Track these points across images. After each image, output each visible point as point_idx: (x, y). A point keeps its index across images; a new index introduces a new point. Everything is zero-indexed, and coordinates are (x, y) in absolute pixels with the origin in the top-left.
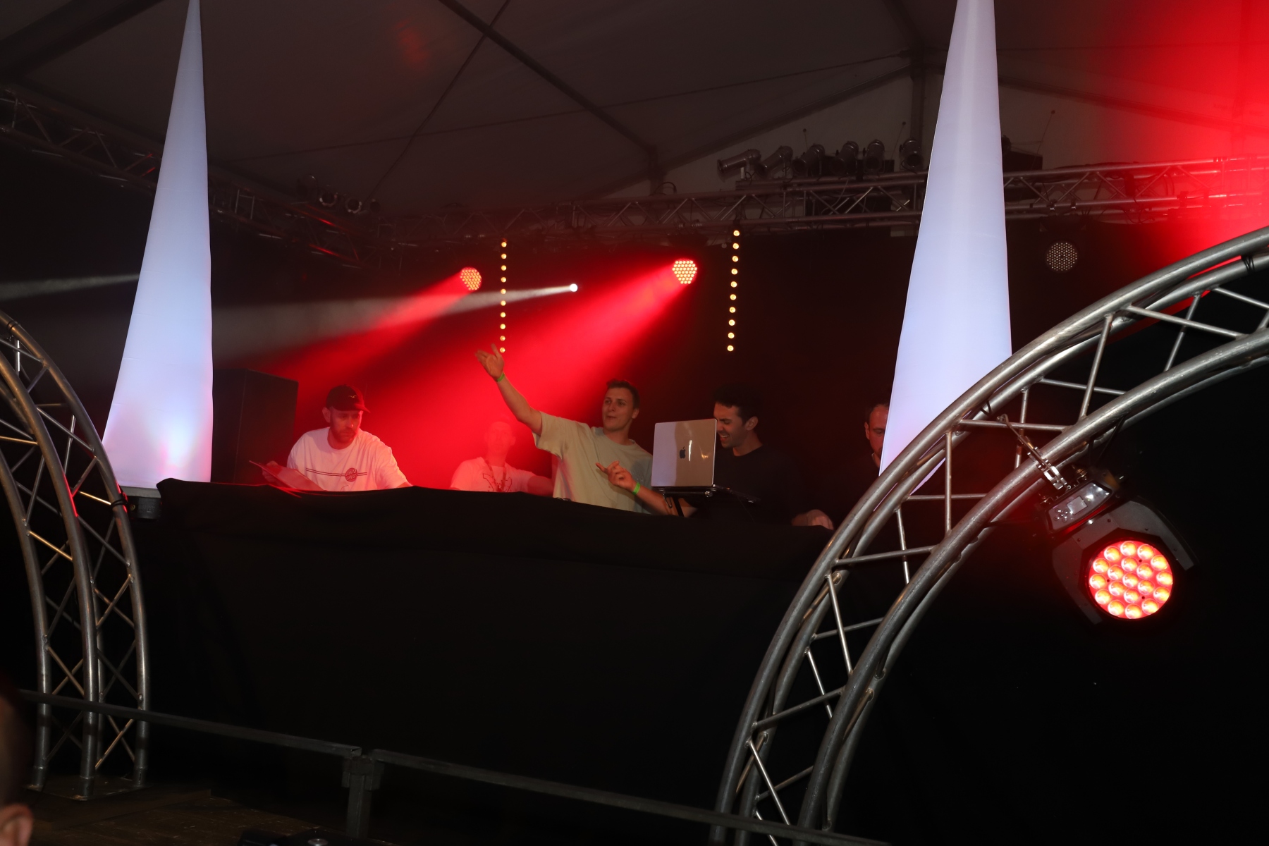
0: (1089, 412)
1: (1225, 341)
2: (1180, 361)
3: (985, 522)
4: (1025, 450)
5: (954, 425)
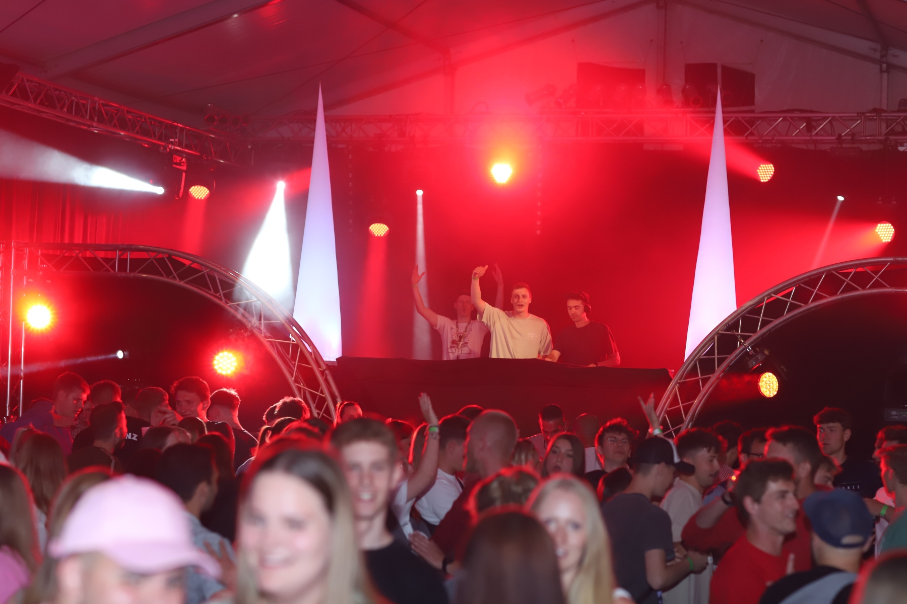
0: (761, 327)
3: (728, 366)
4: (740, 342)
5: (717, 333)
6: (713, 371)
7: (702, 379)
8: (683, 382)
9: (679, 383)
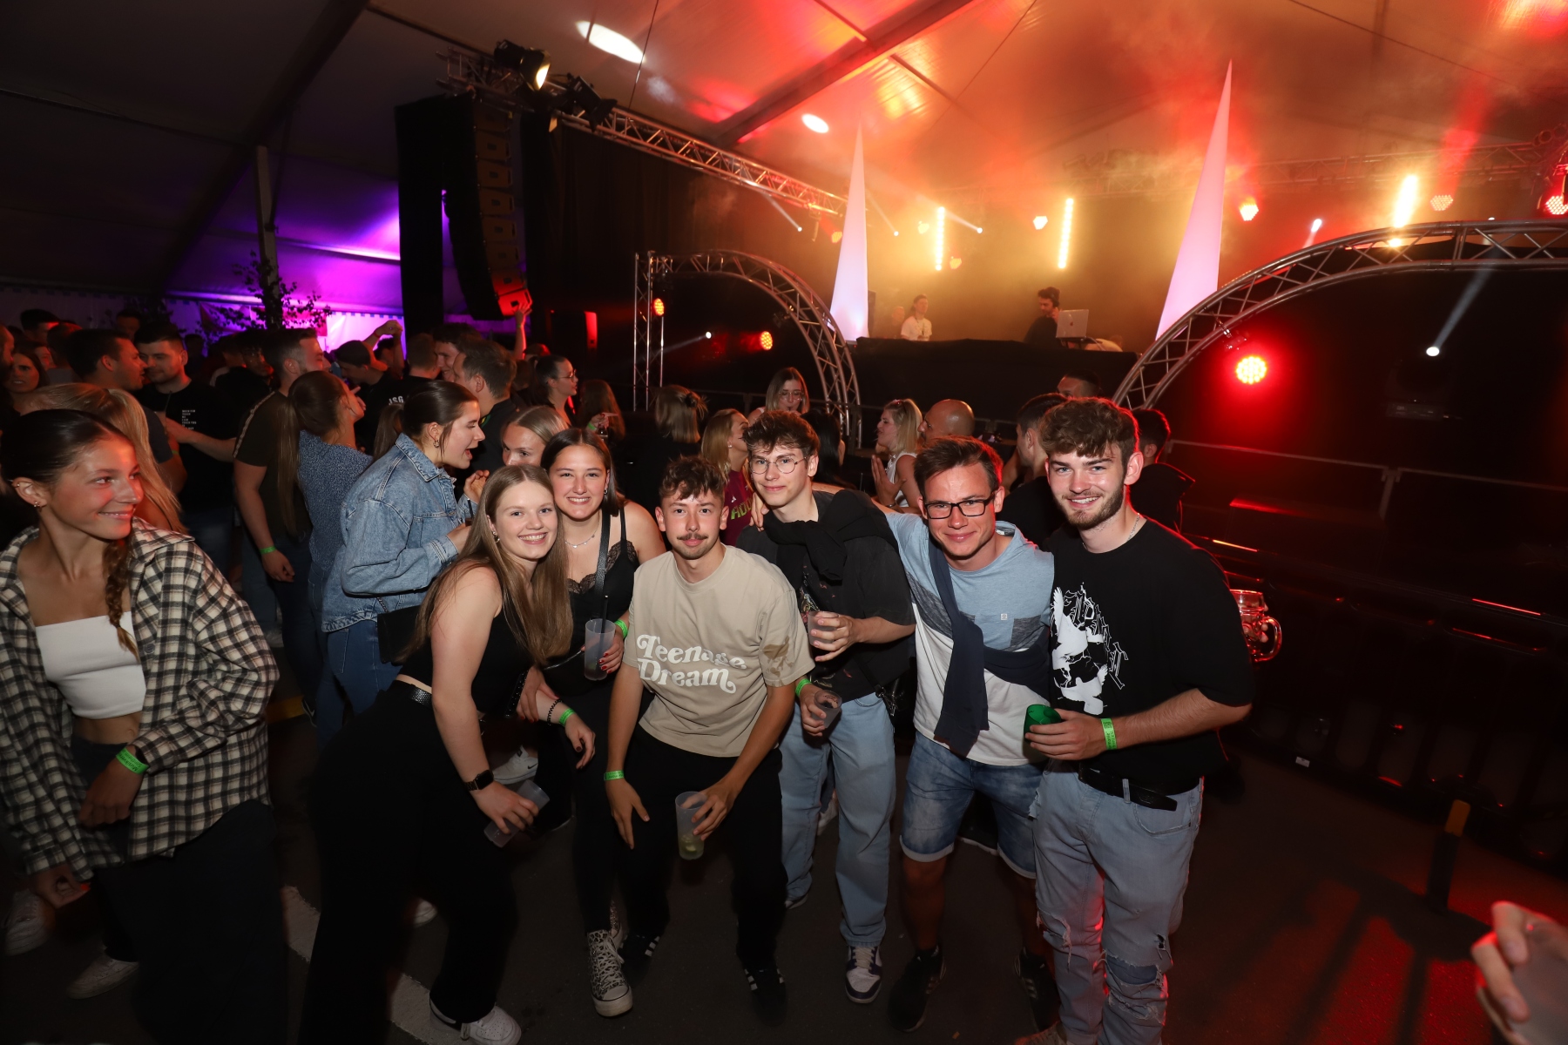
0: (1244, 310)
1: (1296, 285)
2: (1280, 292)
3: (1199, 349)
4: (1218, 324)
5: (1193, 315)
6: (1182, 354)
7: (1170, 362)
8: (1150, 365)
9: (1144, 365)
